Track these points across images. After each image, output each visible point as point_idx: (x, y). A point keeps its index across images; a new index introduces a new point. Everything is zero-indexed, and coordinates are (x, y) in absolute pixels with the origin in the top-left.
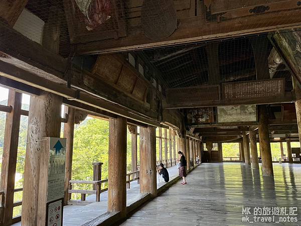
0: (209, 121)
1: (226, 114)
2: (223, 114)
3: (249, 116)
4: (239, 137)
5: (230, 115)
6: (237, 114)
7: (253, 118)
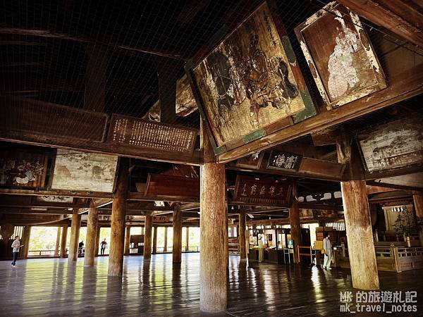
0: (35, 185)
1: (69, 175)
2: (62, 174)
3: (103, 184)
4: (62, 218)
5: (75, 178)
6: (86, 178)
7: (109, 188)
